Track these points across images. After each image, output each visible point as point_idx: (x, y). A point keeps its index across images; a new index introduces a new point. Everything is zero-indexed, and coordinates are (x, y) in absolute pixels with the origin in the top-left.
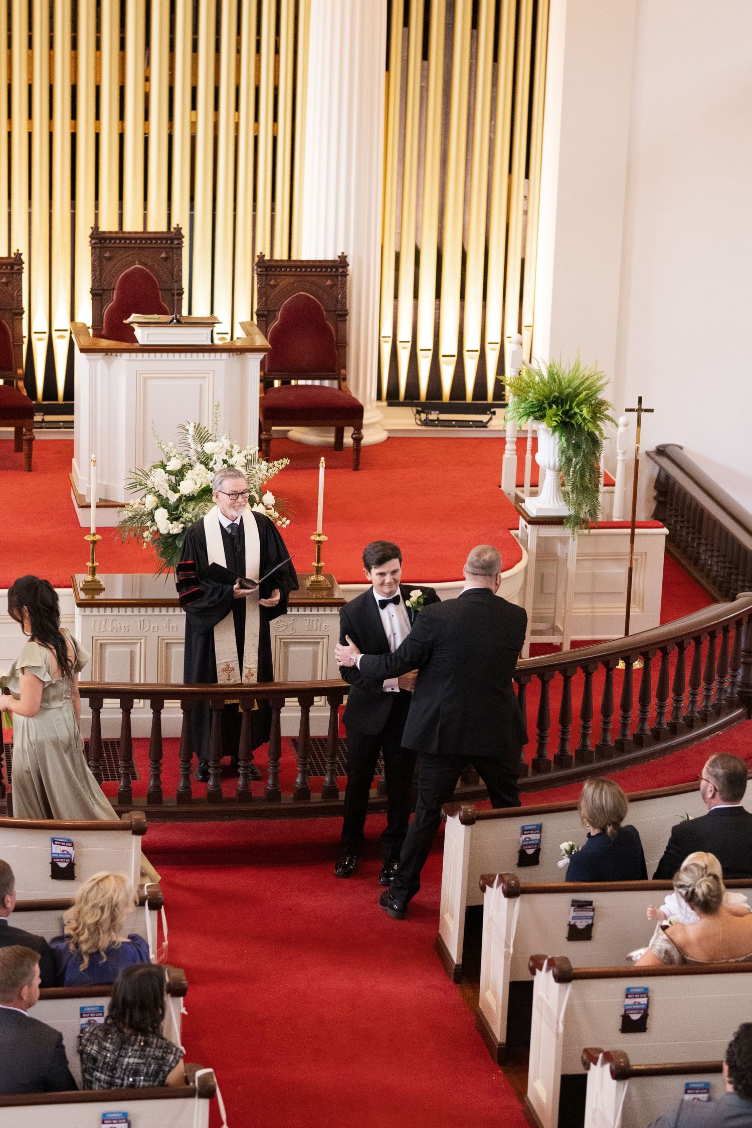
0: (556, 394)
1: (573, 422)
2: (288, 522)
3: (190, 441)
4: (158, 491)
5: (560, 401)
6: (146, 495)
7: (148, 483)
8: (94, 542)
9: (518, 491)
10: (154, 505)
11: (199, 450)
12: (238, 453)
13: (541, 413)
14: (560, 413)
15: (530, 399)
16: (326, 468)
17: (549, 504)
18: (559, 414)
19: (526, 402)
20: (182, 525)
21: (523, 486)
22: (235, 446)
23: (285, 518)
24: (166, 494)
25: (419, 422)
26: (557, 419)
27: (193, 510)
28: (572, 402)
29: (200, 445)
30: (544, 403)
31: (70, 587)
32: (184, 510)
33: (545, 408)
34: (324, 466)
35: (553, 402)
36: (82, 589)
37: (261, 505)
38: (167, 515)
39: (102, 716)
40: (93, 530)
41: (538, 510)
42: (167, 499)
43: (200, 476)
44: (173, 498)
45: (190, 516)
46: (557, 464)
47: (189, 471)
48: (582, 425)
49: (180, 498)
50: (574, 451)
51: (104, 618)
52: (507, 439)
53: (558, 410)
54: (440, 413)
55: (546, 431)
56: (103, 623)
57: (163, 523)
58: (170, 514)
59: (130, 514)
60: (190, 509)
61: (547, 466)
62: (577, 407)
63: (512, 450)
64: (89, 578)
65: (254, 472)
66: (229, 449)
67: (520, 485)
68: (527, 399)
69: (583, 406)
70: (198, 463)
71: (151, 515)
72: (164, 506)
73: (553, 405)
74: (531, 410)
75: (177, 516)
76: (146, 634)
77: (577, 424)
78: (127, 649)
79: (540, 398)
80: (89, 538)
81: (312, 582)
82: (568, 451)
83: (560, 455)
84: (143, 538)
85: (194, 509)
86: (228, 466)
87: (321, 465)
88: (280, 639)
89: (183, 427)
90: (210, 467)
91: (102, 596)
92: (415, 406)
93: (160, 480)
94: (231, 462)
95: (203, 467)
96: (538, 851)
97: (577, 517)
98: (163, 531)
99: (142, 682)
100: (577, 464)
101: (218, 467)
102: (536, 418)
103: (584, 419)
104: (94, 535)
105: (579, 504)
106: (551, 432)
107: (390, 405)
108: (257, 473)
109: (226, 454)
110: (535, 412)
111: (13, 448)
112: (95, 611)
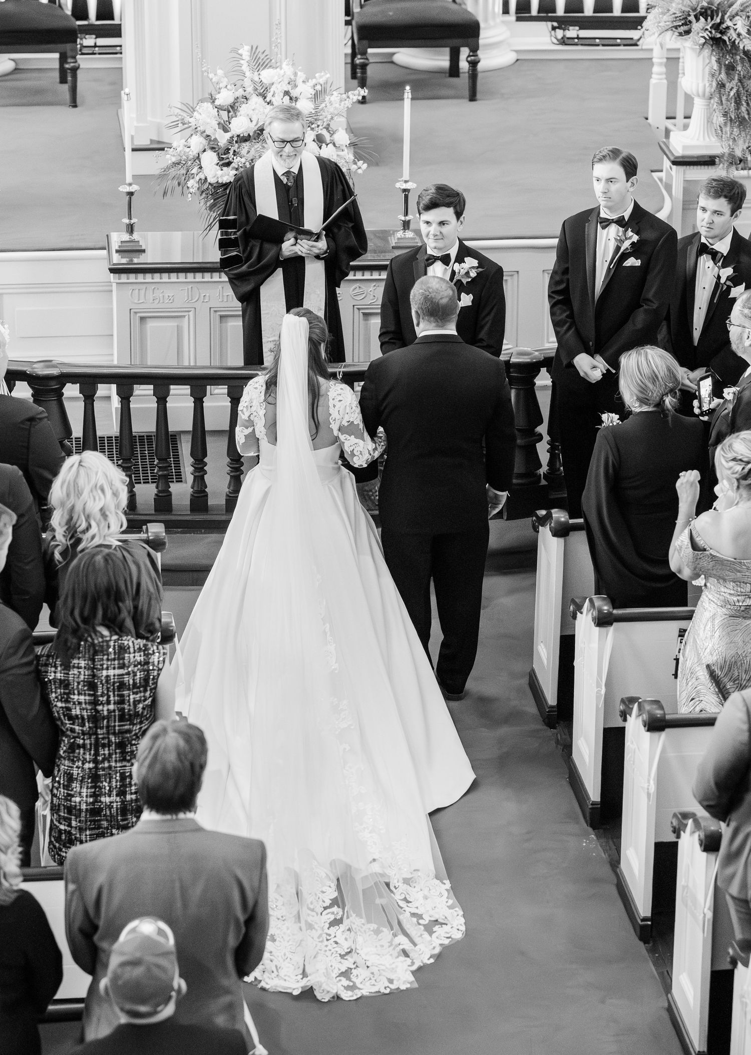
1: (725, 38)
2: (365, 166)
3: (245, 67)
4: (204, 132)
5: (709, 12)
6: (192, 135)
7: (191, 120)
8: (131, 194)
9: (669, 123)
10: (201, 148)
11: (256, 79)
12: (304, 82)
13: (686, 28)
14: (708, 27)
15: (672, 11)
16: (412, 99)
17: (698, 140)
18: (707, 29)
19: (668, 14)
20: (235, 172)
21: (674, 118)
22: (299, 73)
23: (360, 163)
24: (214, 134)
25: (555, 41)
26: (705, 35)
27: (247, 153)
28: (724, 13)
29: (256, 73)
30: (689, 15)
31: (104, 248)
32: (235, 153)
33: (690, 22)
34: (410, 96)
35: (701, 14)
36: (117, 251)
37: (331, 146)
38: (216, 160)
39: (131, 406)
40: (129, 179)
41: (685, 147)
42: (216, 140)
43: (257, 111)
44: (223, 139)
45: (243, 160)
46: (708, 90)
47: (244, 106)
48: (737, 42)
49: (232, 137)
50: (727, 74)
51: (144, 286)
52: (654, 60)
53: (707, 23)
54: (581, 29)
55: (693, 49)
56: (142, 292)
57: (212, 170)
58: (221, 159)
59: (174, 159)
60: (244, 152)
61: (695, 92)
62: (731, 20)
63: (660, 74)
64: (126, 237)
65: (323, 105)
66: (292, 77)
67: (671, 117)
68: (669, 10)
69: (737, 18)
70: (254, 95)
71: (198, 158)
72: (212, 148)
73: (701, 17)
74: (675, 24)
75: (227, 161)
76: (195, 305)
77: (730, 40)
78: (173, 324)
79: (684, 9)
80: (124, 188)
81: (398, 239)
82: (720, 74)
83: (710, 79)
84: (188, 187)
85: (249, 152)
86: (291, 99)
87: (406, 96)
88: (359, 309)
89: (235, 50)
90: (268, 99)
91: (142, 259)
92: (549, 21)
93: (206, 117)
94: (294, 93)
95: (260, 99)
97: (732, 156)
98: (211, 180)
99: (192, 364)
100: (731, 90)
101: (279, 100)
102: (681, 34)
103: (739, 35)
104: (130, 185)
105: (734, 139)
106: (698, 50)
107: (519, 19)
108: (326, 107)
109: (289, 83)
110: (680, 26)
111: (58, 80)
112: (132, 278)
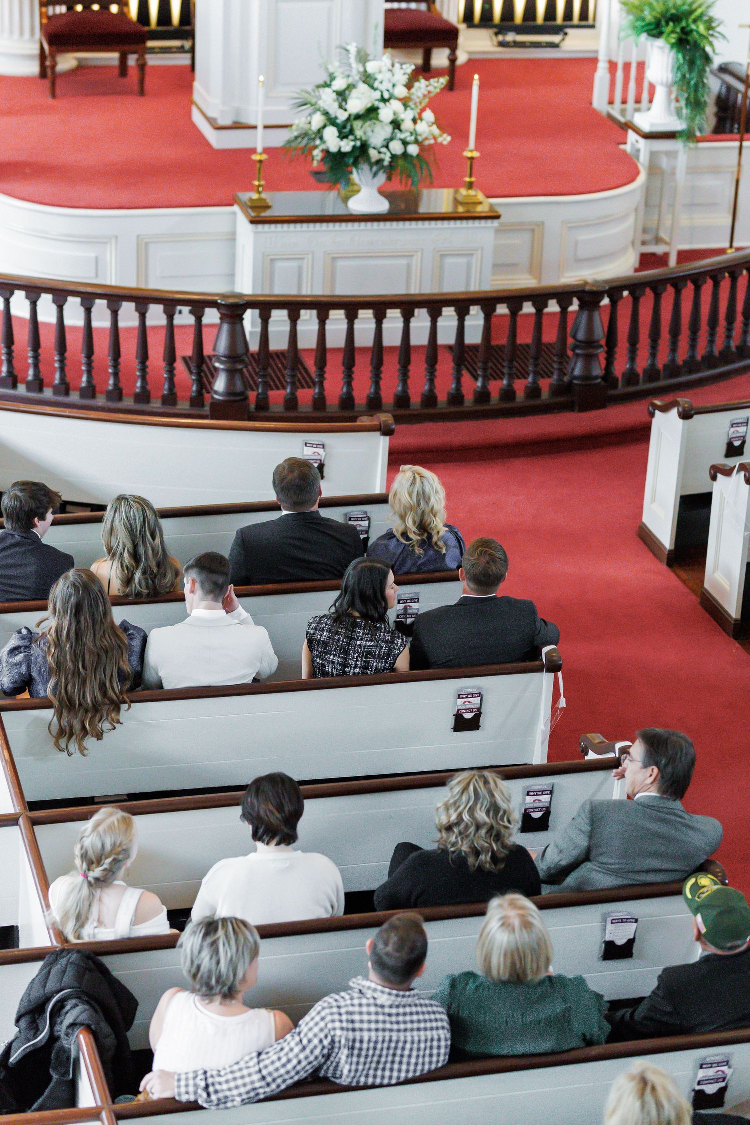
0: (673, 11)
1: (690, 38)
2: (449, 139)
4: (326, 110)
5: (677, 18)
6: (312, 114)
7: (318, 101)
8: (261, 162)
9: (610, 108)
10: (321, 125)
11: (362, 69)
13: (657, 31)
14: (678, 31)
15: (647, 18)
17: (659, 119)
18: (677, 33)
19: (643, 21)
20: (352, 144)
22: (397, 65)
23: (445, 136)
24: (335, 113)
25: (497, 44)
26: (675, 36)
28: (687, 19)
29: (361, 65)
30: (662, 21)
33: (661, 26)
35: (671, 20)
36: (251, 207)
38: (337, 134)
40: (260, 150)
41: (652, 125)
42: (336, 118)
43: (365, 95)
46: (671, 80)
47: (354, 92)
48: (698, 41)
49: (350, 116)
50: (689, 68)
51: (275, 235)
53: (675, 27)
54: (516, 34)
55: (662, 48)
56: (275, 239)
57: (332, 141)
58: (340, 133)
59: (296, 134)
60: (358, 127)
61: (659, 82)
62: (694, 24)
63: (605, 69)
64: (255, 196)
65: (413, 90)
66: (391, 68)
67: (611, 102)
68: (643, 18)
69: (698, 23)
70: (361, 83)
71: (320, 133)
72: (333, 125)
73: (671, 23)
74: (648, 28)
75: (347, 133)
76: (315, 250)
77: (693, 40)
78: (295, 264)
79: (657, 16)
80: (256, 158)
81: (465, 196)
82: (683, 67)
83: (674, 71)
84: (313, 156)
85: (362, 128)
87: (475, 82)
88: (438, 252)
89: (344, 47)
90: (374, 87)
91: (267, 214)
92: (490, 28)
93: (328, 100)
95: (366, 86)
96: (744, 443)
97: (688, 131)
98: (334, 149)
100: (692, 80)
102: (652, 36)
103: (700, 35)
104: (261, 155)
105: (691, 119)
106: (668, 49)
107: (470, 26)
108: (417, 91)
109: (387, 73)
110: (651, 30)
111: (118, 74)
112: (267, 227)
